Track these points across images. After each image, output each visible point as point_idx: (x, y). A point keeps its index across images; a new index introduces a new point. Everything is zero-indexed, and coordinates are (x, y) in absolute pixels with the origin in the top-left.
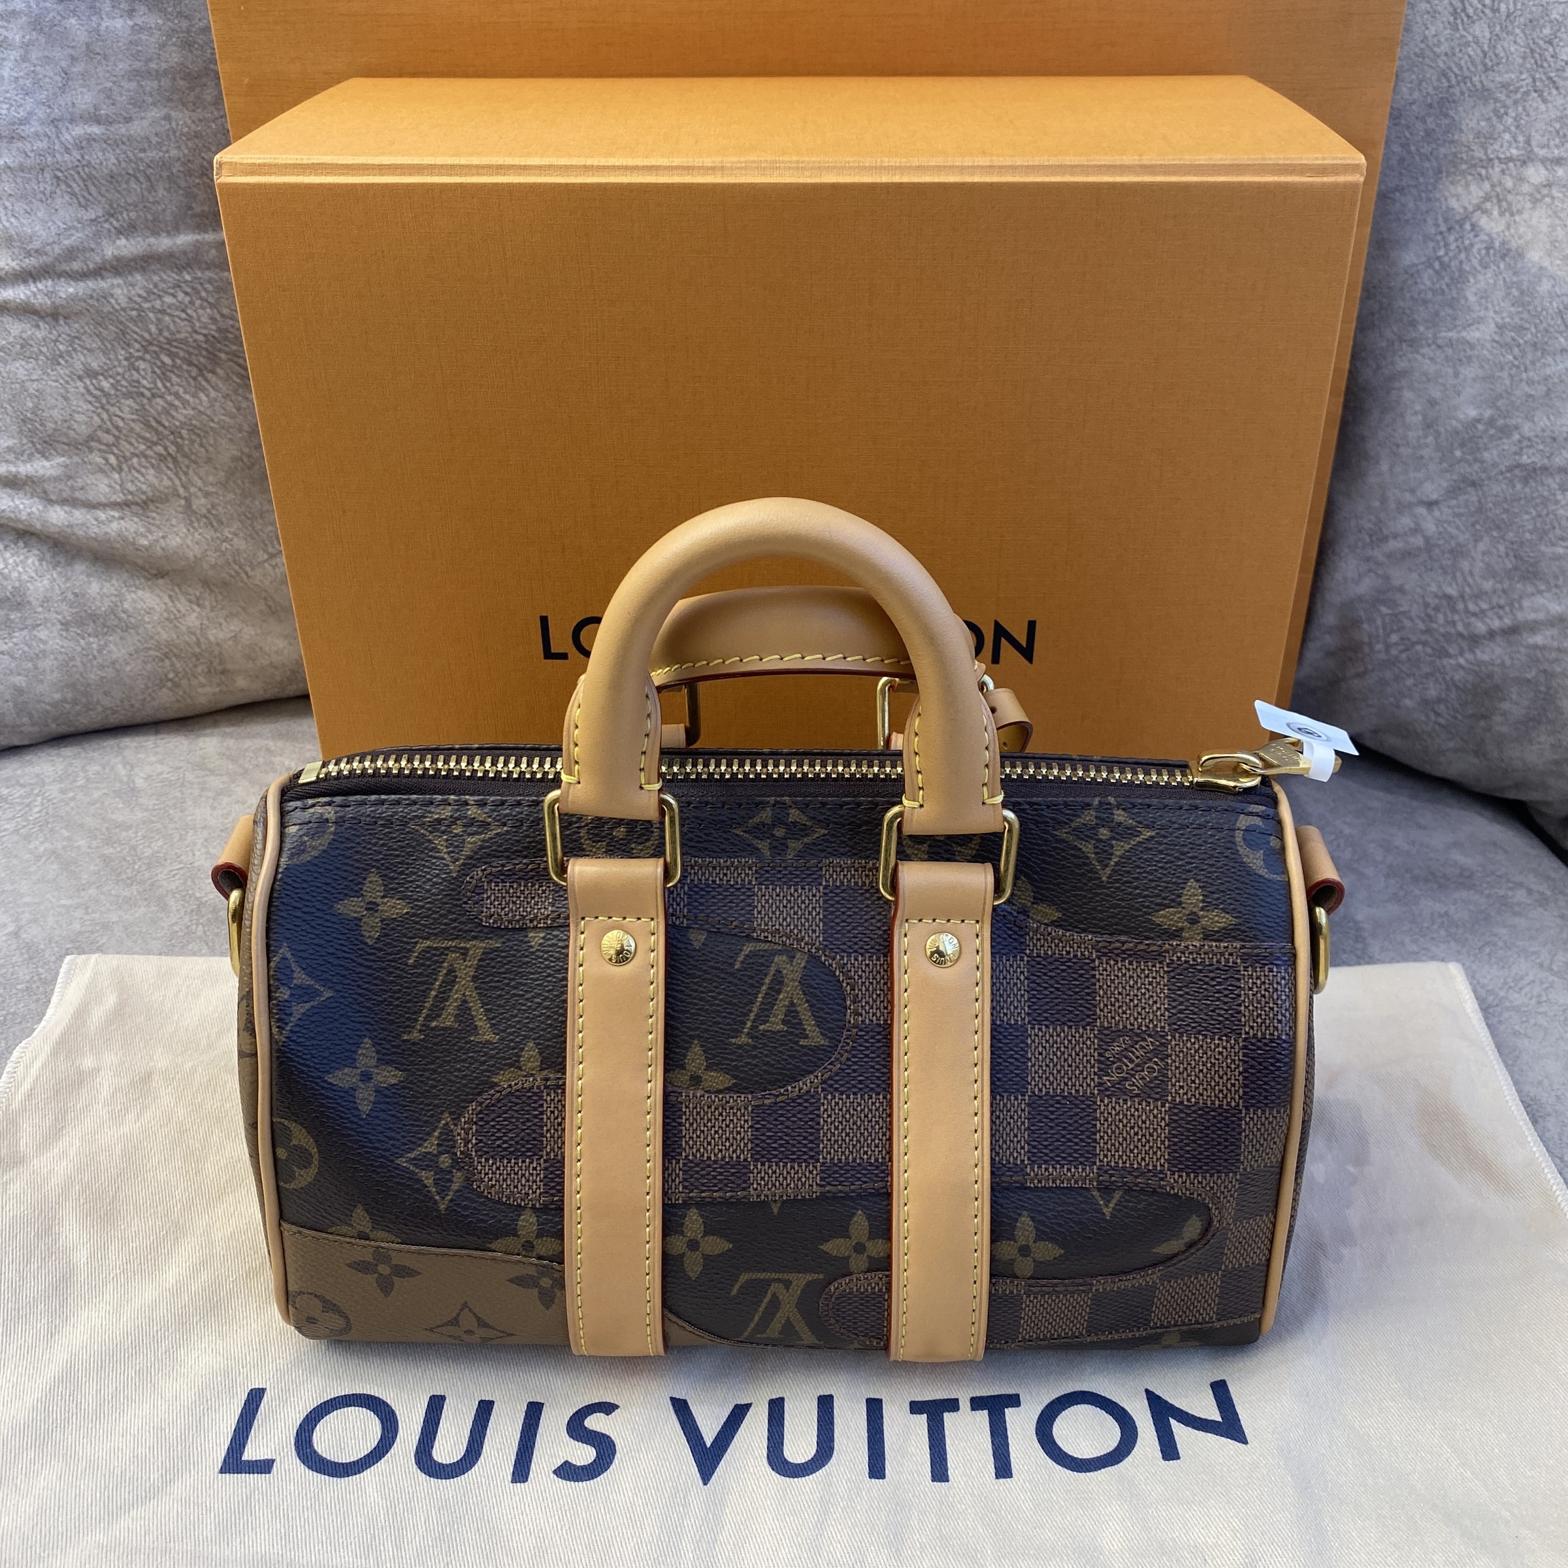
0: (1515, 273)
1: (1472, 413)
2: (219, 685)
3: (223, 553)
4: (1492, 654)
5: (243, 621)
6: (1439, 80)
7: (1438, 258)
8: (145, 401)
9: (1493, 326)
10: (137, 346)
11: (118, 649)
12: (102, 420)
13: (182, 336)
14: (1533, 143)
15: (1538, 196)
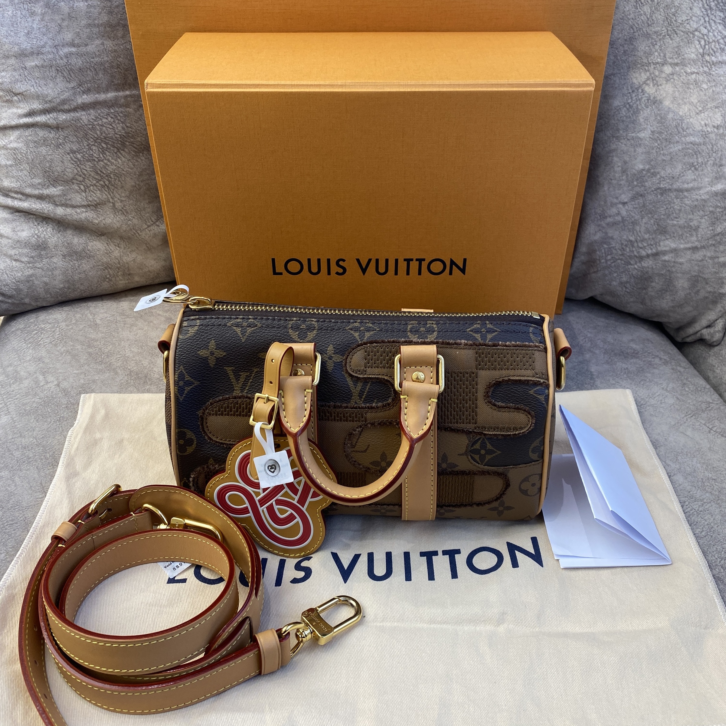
0: (659, 110)
1: (641, 167)
2: (128, 280)
3: (129, 226)
4: (648, 263)
5: (138, 254)
6: (629, 29)
7: (628, 103)
8: (96, 163)
9: (650, 131)
10: (92, 140)
11: (86, 265)
12: (78, 171)
13: (111, 135)
14: (667, 57)
15: (668, 79)
